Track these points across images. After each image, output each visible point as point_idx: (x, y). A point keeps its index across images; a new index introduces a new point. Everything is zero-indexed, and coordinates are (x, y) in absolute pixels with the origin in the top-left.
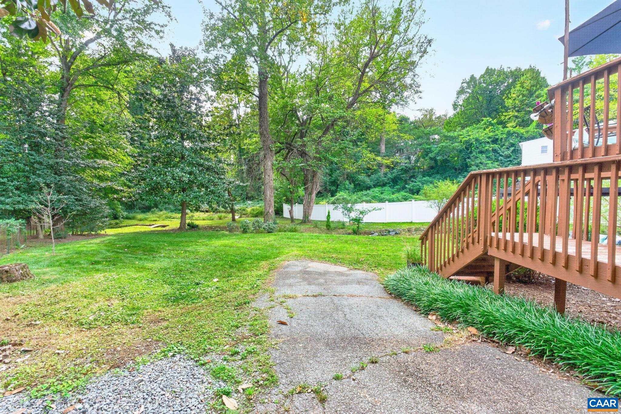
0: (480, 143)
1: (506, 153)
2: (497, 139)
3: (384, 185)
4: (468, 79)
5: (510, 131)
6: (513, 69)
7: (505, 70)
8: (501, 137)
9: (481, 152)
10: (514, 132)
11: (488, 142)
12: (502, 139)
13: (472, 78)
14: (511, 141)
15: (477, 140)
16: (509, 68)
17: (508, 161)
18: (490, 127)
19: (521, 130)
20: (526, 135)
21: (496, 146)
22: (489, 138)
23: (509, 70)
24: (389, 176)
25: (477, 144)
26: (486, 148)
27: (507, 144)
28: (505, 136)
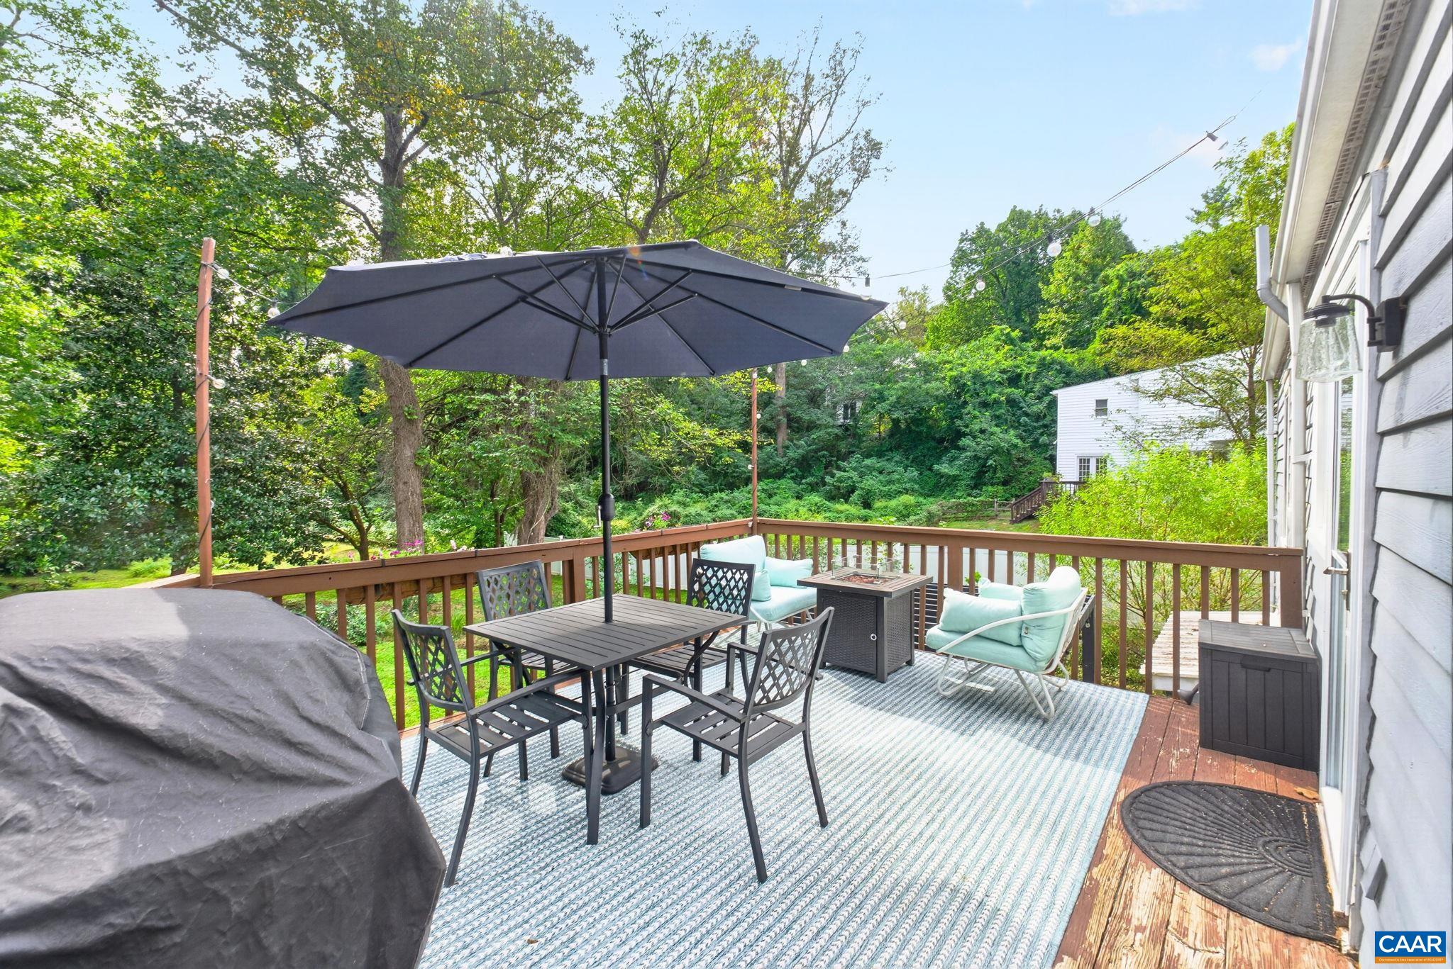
0: (984, 384)
1: (1035, 409)
2: (1019, 375)
3: (780, 476)
4: (972, 230)
5: (1044, 359)
6: (1067, 213)
7: (1051, 215)
8: (1026, 371)
9: (985, 405)
10: (1053, 362)
11: (1000, 383)
12: (1028, 375)
13: (982, 230)
14: (1046, 382)
15: (976, 376)
16: (1059, 211)
17: (1039, 428)
18: (1007, 347)
19: (1070, 357)
20: (1078, 369)
21: (1016, 392)
22: (1004, 372)
23: (1058, 216)
24: (791, 454)
25: (977, 386)
26: (995, 396)
27: (1038, 387)
28: (1034, 369)
